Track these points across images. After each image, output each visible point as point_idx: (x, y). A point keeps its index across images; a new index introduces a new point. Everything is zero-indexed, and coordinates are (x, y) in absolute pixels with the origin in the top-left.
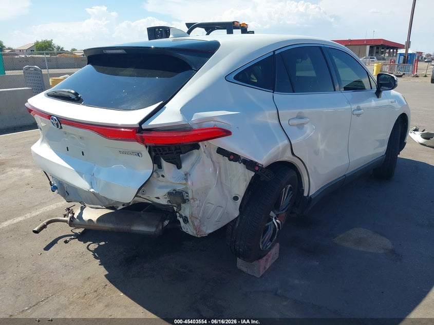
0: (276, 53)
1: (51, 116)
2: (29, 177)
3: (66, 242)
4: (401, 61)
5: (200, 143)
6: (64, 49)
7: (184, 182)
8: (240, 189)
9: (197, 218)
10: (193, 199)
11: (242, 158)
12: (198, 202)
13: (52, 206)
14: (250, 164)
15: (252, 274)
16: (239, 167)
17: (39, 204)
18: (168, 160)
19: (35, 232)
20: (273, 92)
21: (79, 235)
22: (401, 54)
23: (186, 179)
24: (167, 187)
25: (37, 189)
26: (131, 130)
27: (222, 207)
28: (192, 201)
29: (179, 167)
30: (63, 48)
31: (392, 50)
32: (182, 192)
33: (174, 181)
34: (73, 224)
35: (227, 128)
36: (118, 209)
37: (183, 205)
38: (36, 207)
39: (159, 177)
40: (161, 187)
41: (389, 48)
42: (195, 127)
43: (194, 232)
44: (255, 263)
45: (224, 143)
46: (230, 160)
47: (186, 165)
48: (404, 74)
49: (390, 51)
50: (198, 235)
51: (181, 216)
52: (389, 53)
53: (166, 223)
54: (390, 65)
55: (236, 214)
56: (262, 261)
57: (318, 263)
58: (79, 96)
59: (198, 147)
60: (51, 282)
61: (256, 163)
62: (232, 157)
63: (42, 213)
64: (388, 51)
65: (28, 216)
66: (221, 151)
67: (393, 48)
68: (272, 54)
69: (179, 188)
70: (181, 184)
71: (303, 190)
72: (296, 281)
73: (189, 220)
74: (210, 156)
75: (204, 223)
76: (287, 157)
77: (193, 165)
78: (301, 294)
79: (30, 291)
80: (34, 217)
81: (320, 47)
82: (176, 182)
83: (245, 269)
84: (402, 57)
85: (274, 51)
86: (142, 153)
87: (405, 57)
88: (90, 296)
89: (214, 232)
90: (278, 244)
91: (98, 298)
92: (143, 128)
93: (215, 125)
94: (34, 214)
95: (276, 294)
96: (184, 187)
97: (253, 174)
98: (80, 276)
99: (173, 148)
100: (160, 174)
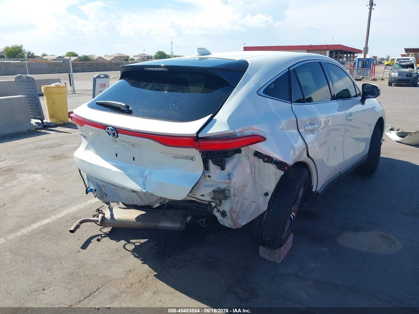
0: (291, 69)
1: (107, 126)
2: (42, 181)
3: (98, 240)
4: (360, 66)
5: (242, 148)
6: (35, 55)
7: (228, 181)
8: (270, 186)
9: (235, 212)
10: (234, 195)
11: (274, 160)
12: (237, 198)
13: (73, 208)
14: (280, 165)
15: (273, 261)
16: (272, 167)
17: (60, 207)
18: (215, 163)
19: (72, 231)
20: (291, 103)
21: (108, 234)
22: (359, 59)
23: (230, 179)
24: (212, 186)
25: (53, 192)
26: (191, 139)
27: (255, 202)
28: (233, 197)
29: (223, 168)
30: (33, 53)
31: (349, 55)
32: (225, 190)
33: (218, 181)
34: (105, 224)
35: (262, 135)
36: (154, 207)
37: (223, 201)
38: (58, 210)
39: (205, 177)
40: (207, 186)
41: (347, 53)
42: (239, 135)
43: (232, 224)
44: (278, 250)
45: (260, 147)
46: (265, 161)
47: (229, 167)
48: (363, 78)
49: (347, 55)
50: (234, 227)
51: (218, 211)
52: (347, 57)
53: (189, 219)
54: (350, 69)
55: (265, 208)
56: (283, 249)
57: (326, 249)
58: (130, 109)
59: (239, 151)
60: (96, 275)
61: (286, 163)
62: (266, 159)
63: (66, 215)
64: (345, 55)
65: (54, 218)
66: (257, 154)
67: (350, 53)
68: (287, 70)
69: (223, 186)
70: (225, 183)
71: (312, 186)
72: (312, 265)
73: (228, 214)
74: (248, 158)
75: (240, 216)
76: (304, 158)
77: (234, 167)
78: (319, 275)
79: (80, 284)
80: (59, 219)
81: (320, 62)
82: (220, 181)
83: (266, 257)
84: (361, 62)
85: (289, 68)
86: (195, 157)
87: (363, 62)
88: (137, 285)
89: (248, 224)
90: (292, 234)
91: (143, 287)
92: (199, 137)
93: (253, 132)
94: (59, 216)
95: (297, 276)
96: (227, 185)
97: (282, 173)
98: (121, 270)
99: (222, 153)
100: (207, 175)
